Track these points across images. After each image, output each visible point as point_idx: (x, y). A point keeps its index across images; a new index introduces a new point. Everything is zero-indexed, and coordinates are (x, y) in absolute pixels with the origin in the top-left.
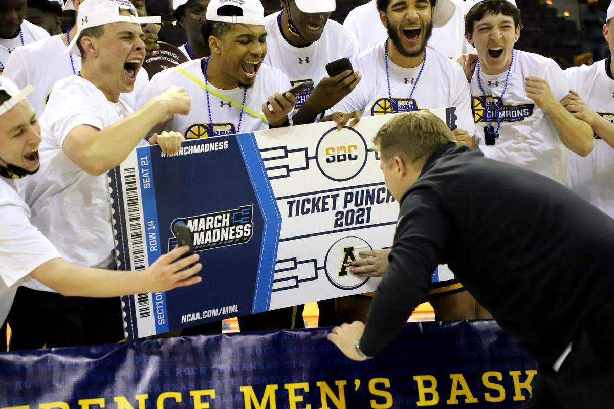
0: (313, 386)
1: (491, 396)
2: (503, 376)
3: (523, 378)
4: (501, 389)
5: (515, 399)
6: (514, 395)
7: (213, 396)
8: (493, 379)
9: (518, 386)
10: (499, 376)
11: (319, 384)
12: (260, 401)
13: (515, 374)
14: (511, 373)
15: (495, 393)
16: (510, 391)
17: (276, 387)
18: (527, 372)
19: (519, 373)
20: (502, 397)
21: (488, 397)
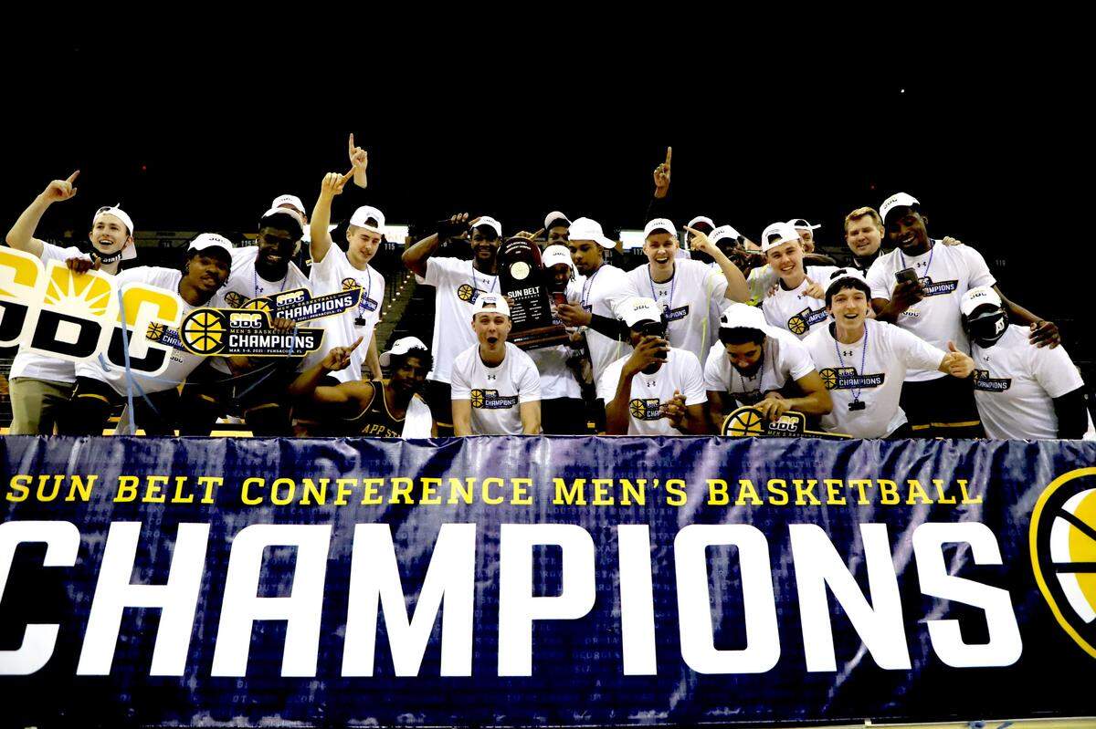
0: (616, 483)
1: (776, 500)
2: (787, 484)
3: (805, 486)
4: (785, 495)
5: (797, 503)
6: (796, 499)
7: (530, 484)
8: (778, 486)
9: (800, 493)
10: (784, 484)
11: (621, 481)
12: (569, 491)
13: (798, 483)
14: (794, 482)
15: (779, 498)
16: (793, 495)
17: (584, 481)
18: (808, 481)
19: (802, 482)
20: (785, 501)
21: (772, 500)
